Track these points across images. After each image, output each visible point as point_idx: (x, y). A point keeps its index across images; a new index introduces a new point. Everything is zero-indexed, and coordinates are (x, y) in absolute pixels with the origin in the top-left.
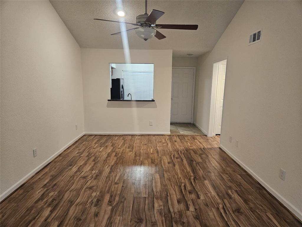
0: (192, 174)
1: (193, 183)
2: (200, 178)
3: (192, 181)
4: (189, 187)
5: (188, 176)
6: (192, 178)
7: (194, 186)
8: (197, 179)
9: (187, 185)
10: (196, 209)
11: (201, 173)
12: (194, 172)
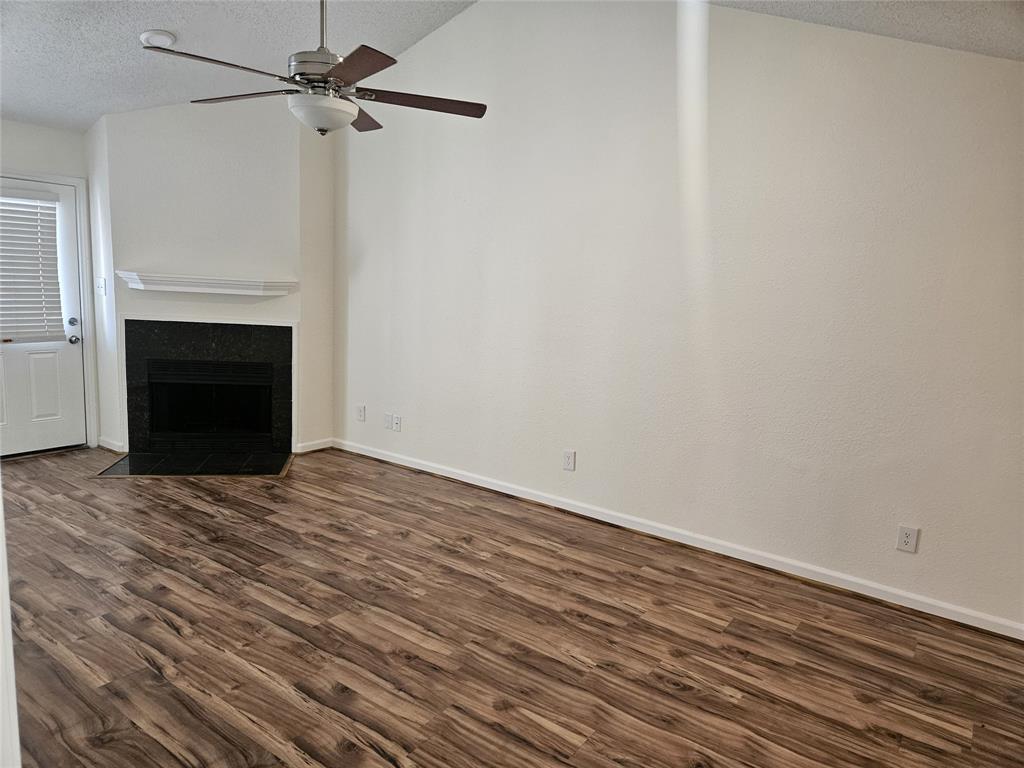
0: (181, 685)
1: (154, 652)
2: (136, 685)
3: (161, 659)
4: (160, 631)
5: (192, 671)
6: (170, 670)
7: (142, 644)
8: (142, 673)
9: (173, 635)
10: (104, 592)
11: (140, 712)
12: (181, 702)
